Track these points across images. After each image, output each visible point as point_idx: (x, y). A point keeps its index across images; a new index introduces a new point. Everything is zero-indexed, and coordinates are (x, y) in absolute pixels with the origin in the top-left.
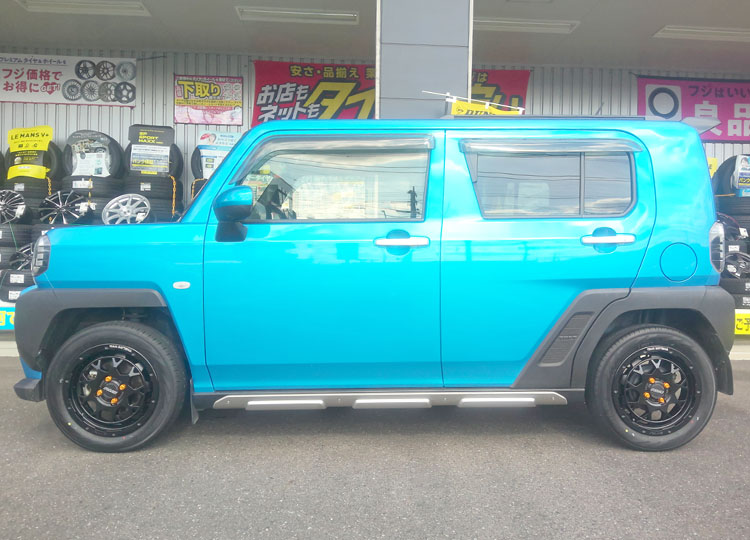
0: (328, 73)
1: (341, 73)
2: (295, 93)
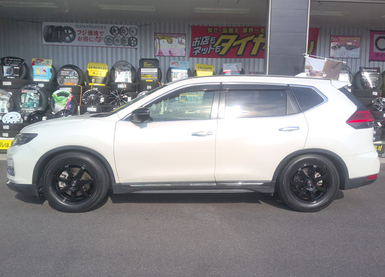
0: (225, 31)
1: (231, 31)
2: (209, 40)
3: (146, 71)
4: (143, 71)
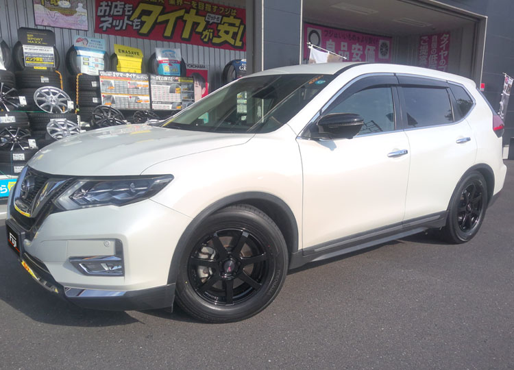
2: (124, 9)
3: (32, 51)
4: (27, 49)
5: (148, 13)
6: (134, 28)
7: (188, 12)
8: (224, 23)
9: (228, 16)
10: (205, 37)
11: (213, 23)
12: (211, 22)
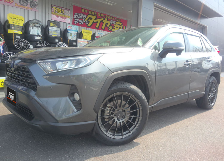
0: (90, 13)
1: (93, 13)
2: (83, 16)
3: (52, 29)
4: (50, 28)
5: (91, 19)
6: (86, 24)
7: (104, 19)
8: (116, 24)
9: (118, 22)
10: (110, 29)
11: (113, 24)
12: (112, 23)
